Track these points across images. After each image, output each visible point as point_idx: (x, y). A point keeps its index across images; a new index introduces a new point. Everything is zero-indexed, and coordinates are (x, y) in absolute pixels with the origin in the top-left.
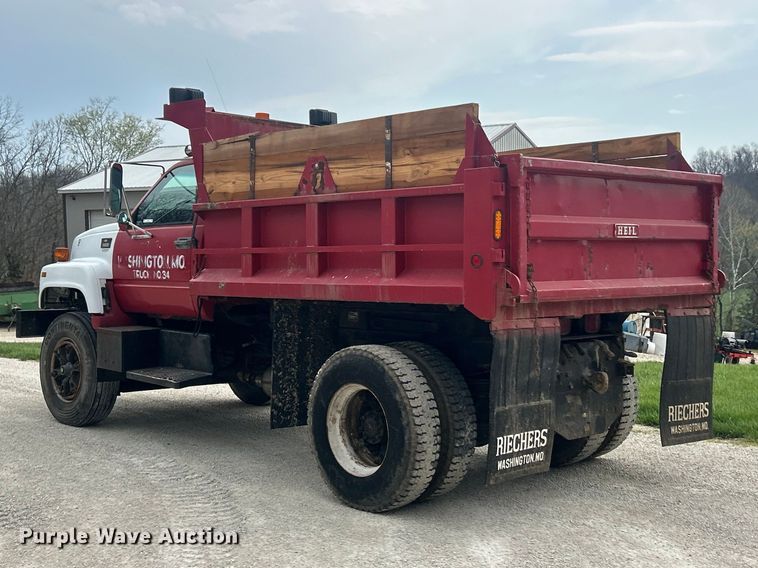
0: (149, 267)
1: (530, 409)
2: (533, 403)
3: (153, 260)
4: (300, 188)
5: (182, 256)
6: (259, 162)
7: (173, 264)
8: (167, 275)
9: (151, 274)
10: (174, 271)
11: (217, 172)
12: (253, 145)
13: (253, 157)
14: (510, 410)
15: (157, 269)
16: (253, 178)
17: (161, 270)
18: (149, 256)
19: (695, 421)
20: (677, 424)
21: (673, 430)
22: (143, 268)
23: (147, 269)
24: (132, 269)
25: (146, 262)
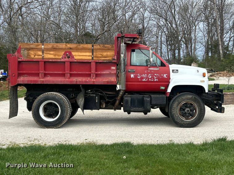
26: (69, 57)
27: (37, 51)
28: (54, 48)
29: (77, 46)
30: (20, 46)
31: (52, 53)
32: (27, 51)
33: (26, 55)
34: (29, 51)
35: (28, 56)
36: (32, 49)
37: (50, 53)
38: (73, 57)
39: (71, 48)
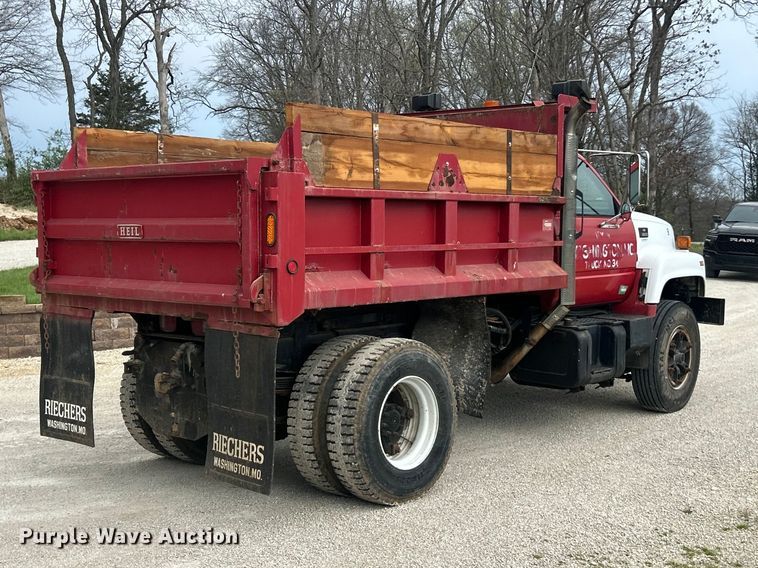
1: (72, 384)
2: (74, 381)
14: (56, 380)
19: (244, 462)
20: (221, 456)
21: (216, 461)
26: (450, 182)
27: (359, 148)
28: (410, 140)
29: (471, 133)
30: (299, 118)
31: (402, 158)
32: (324, 147)
33: (321, 165)
34: (331, 149)
35: (327, 170)
36: (342, 135)
37: (398, 160)
38: (462, 181)
39: (454, 143)
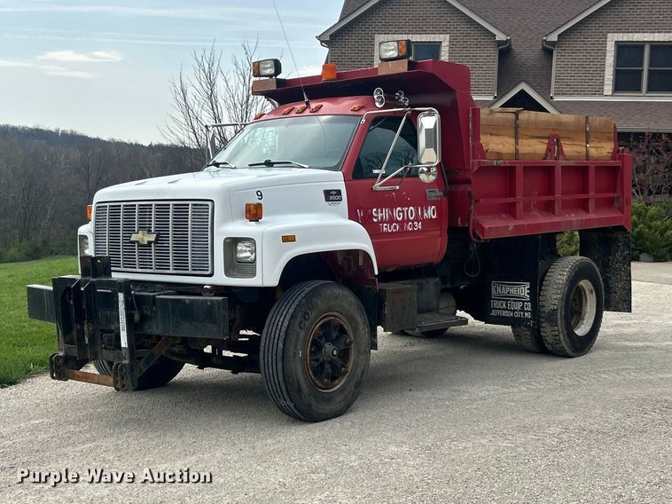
0: (400, 219)
3: (403, 212)
4: (546, 155)
5: (433, 207)
6: (521, 132)
7: (425, 214)
8: (419, 226)
9: (402, 227)
10: (427, 222)
11: (491, 134)
12: (517, 118)
13: (517, 127)
15: (409, 220)
16: (517, 143)
17: (413, 221)
18: (399, 208)
22: (391, 220)
23: (397, 221)
24: (378, 222)
25: (396, 214)
